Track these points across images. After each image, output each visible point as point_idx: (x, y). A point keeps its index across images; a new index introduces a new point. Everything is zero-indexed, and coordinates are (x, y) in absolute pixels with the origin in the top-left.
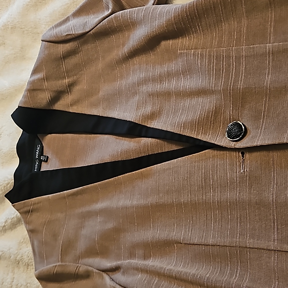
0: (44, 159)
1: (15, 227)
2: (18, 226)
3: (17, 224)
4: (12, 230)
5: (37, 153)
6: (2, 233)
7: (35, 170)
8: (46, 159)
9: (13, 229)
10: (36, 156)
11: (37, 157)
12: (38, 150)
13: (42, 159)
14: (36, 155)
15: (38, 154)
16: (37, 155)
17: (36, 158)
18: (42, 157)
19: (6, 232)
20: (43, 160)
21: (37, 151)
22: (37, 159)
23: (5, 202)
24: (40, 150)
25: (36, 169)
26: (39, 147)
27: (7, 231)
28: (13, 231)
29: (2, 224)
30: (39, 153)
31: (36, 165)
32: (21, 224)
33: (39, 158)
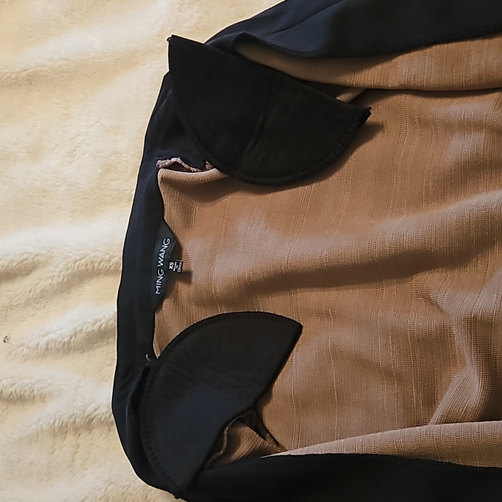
0: (176, 269)
1: (92, 347)
2: (97, 347)
3: (96, 342)
4: (84, 351)
5: (162, 255)
6: (59, 353)
7: (156, 293)
8: (179, 269)
9: (86, 350)
10: (159, 262)
11: (162, 264)
12: (164, 250)
13: (171, 267)
14: (160, 260)
15: (163, 257)
16: (162, 260)
17: (159, 266)
18: (173, 263)
19: (68, 353)
20: (174, 270)
21: (161, 250)
22: (161, 268)
23: (69, 293)
24: (168, 250)
25: (158, 290)
26: (166, 243)
27: (72, 352)
28: (85, 354)
29: (63, 338)
30: (166, 256)
31: (157, 282)
32: (104, 344)
33: (165, 266)
